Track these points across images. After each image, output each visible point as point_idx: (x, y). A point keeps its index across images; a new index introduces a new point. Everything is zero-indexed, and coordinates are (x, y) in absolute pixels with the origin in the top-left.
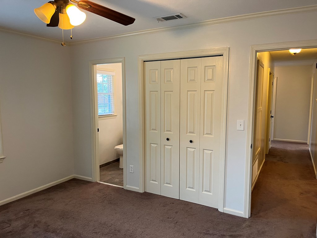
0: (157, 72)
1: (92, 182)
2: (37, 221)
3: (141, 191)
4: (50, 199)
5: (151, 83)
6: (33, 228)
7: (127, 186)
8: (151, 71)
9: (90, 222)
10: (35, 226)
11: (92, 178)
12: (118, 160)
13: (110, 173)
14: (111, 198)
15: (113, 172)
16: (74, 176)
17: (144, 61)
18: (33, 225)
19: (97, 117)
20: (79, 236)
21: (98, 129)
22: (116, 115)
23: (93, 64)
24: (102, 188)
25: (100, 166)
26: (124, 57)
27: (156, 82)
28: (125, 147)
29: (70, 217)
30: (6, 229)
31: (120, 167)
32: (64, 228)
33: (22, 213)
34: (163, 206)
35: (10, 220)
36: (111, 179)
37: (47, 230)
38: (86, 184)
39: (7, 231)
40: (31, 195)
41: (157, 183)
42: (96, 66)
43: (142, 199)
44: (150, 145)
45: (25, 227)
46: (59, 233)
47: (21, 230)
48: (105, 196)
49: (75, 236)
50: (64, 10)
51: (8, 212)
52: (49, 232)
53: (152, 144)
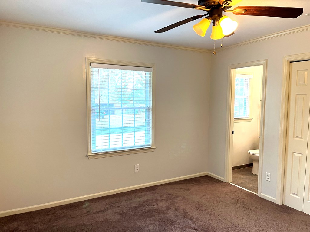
0: (306, 73)
1: (224, 182)
2: (178, 206)
3: (279, 203)
4: (187, 190)
5: (298, 85)
6: (174, 211)
7: (262, 194)
8: (299, 72)
9: (223, 220)
10: (176, 210)
11: (224, 178)
12: (251, 165)
13: (242, 177)
14: (244, 202)
15: (245, 177)
16: (207, 173)
17: (291, 62)
18: (174, 209)
19: (232, 119)
20: (213, 230)
21: (233, 131)
22: (251, 119)
23: (232, 69)
24: (234, 190)
25: (233, 167)
26: (267, 60)
27: (305, 84)
28: (262, 152)
29: (204, 210)
30: (154, 206)
31: (253, 173)
32: (199, 218)
33: (165, 196)
34: (306, 225)
35: (157, 200)
36: (243, 182)
37: (185, 216)
38: (218, 183)
39: (155, 209)
40: (172, 182)
41: (299, 197)
42: (235, 70)
43: (280, 211)
44: (293, 154)
45: (168, 208)
46: (195, 222)
47: (165, 210)
48: (238, 199)
49: (210, 229)
50: (217, 22)
51: (155, 193)
52: (187, 218)
53: (294, 153)
